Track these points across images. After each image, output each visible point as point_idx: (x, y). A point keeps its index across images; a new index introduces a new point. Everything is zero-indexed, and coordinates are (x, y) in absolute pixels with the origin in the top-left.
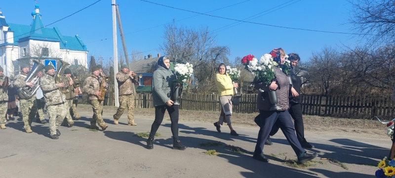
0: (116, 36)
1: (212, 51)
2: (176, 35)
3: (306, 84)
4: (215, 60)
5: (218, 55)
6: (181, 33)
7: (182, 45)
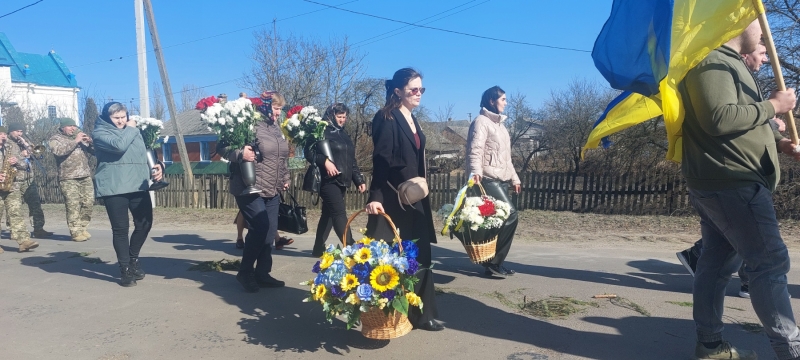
0: (144, 51)
1: (358, 89)
2: (279, 54)
3: (538, 154)
4: (363, 106)
5: (369, 96)
6: (290, 49)
7: (294, 75)
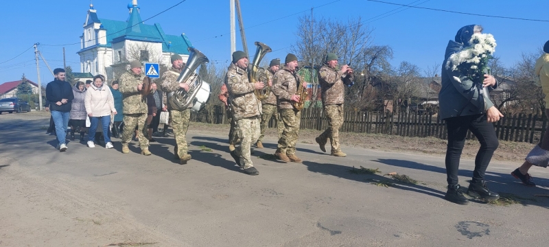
0: (234, 31)
1: (366, 53)
2: (314, 31)
3: (510, 103)
4: (369, 66)
5: (374, 58)
6: (322, 28)
7: (323, 45)
